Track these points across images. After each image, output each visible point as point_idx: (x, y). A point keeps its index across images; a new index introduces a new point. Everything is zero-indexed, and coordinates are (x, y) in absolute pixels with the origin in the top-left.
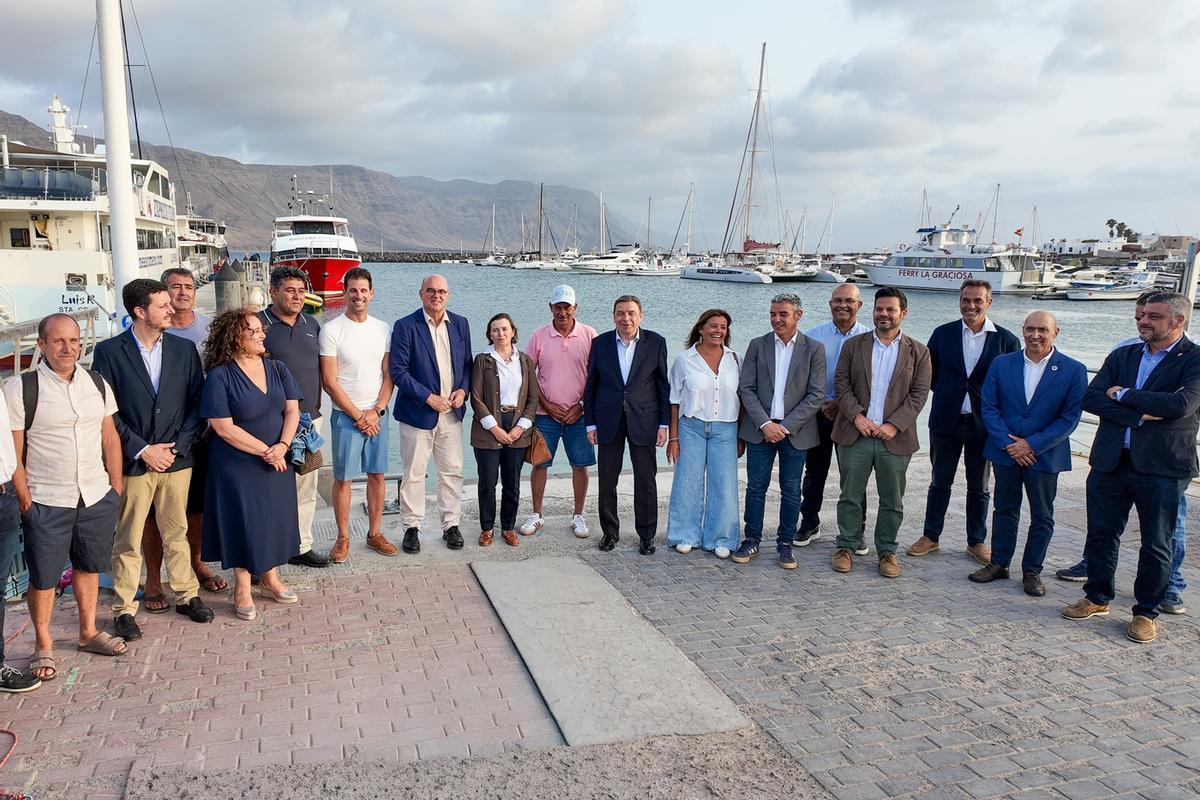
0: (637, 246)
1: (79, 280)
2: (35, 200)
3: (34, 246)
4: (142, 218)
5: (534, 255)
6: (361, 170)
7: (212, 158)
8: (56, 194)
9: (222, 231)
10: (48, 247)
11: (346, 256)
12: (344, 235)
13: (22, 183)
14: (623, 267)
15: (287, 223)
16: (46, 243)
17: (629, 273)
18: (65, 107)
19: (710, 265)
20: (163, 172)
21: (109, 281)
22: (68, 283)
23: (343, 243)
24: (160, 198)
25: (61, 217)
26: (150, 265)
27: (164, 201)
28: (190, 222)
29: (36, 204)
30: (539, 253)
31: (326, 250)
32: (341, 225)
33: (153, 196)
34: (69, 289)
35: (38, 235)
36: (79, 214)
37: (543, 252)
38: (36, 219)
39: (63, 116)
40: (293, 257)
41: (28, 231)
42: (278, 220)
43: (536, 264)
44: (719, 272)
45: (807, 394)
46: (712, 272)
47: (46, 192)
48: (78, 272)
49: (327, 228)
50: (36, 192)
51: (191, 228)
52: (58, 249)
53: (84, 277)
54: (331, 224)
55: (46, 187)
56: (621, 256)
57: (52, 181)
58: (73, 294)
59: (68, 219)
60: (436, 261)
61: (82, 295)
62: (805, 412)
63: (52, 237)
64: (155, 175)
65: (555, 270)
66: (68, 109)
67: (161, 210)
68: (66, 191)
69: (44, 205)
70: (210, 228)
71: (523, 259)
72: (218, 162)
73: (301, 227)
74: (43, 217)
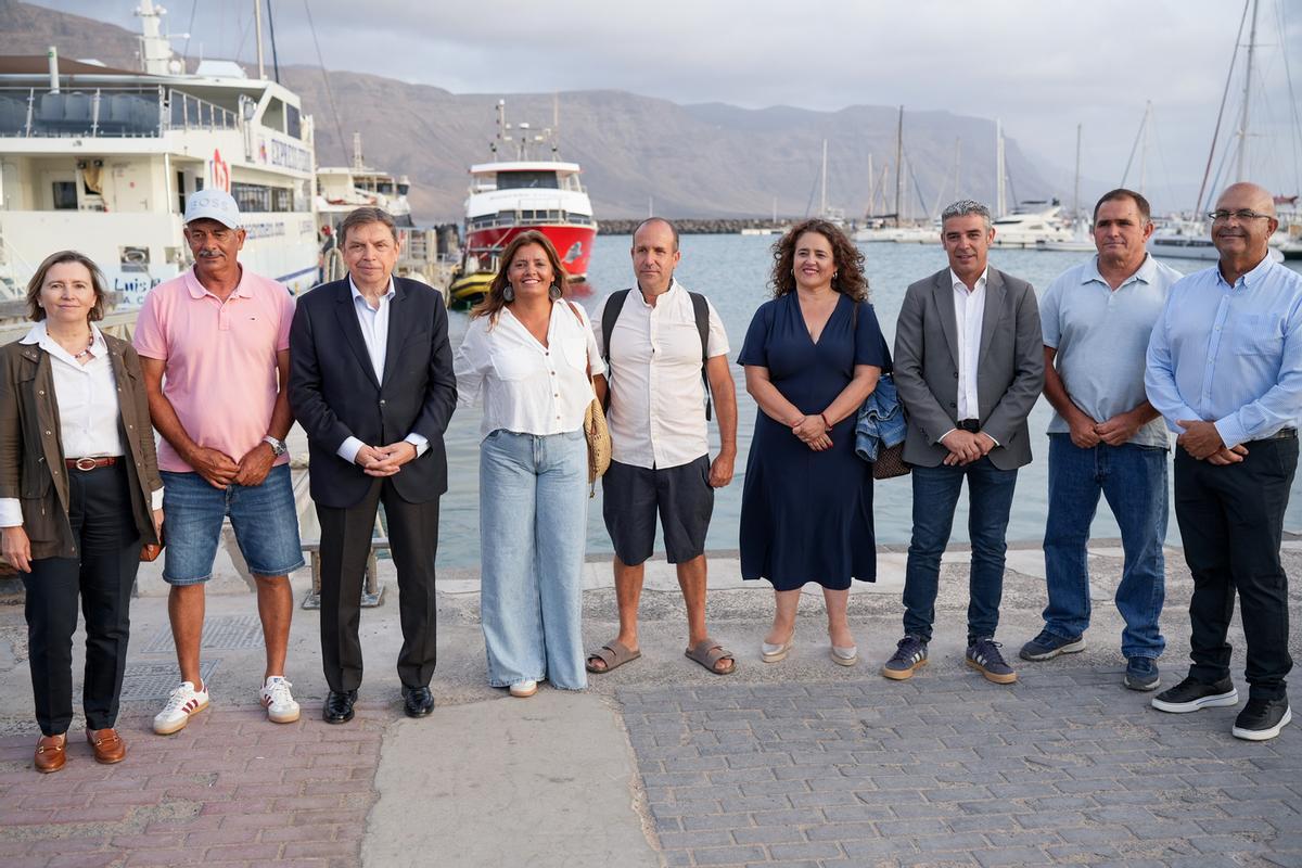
0: (1056, 203)
1: (140, 257)
2: (78, 138)
3: (83, 207)
4: (249, 165)
5: (888, 220)
6: (626, 96)
7: (409, 86)
8: (110, 128)
9: (402, 190)
10: (101, 209)
11: (571, 221)
12: (574, 189)
13: (64, 114)
14: (1031, 237)
15: (488, 174)
16: (99, 203)
17: (1041, 246)
18: (158, 7)
19: (1179, 232)
20: (289, 98)
21: (183, 258)
22: (123, 260)
23: (571, 201)
24: (284, 137)
25: (121, 162)
26: (260, 236)
27: (292, 141)
28: (355, 178)
29: (80, 143)
30: (896, 216)
31: (541, 213)
32: (569, 174)
33: (269, 133)
34: (125, 269)
35: (88, 191)
36: (144, 159)
37: (903, 214)
38: (85, 167)
39: (156, 21)
40: (491, 224)
41: (73, 185)
42: (476, 169)
43: (890, 233)
44: (1192, 244)
45: (1017, 373)
46: (1180, 244)
47: (95, 126)
48: (139, 244)
49: (547, 178)
50: (80, 127)
51: (358, 186)
52: (116, 211)
53: (147, 252)
54: (552, 173)
55: (96, 119)
56: (1029, 219)
57: (106, 109)
58: (130, 277)
59: (130, 167)
60: (733, 232)
61: (142, 278)
62: (1018, 405)
63: (107, 194)
64: (275, 104)
65: (921, 242)
66: (164, 12)
67: (284, 154)
68: (125, 124)
69: (93, 145)
70: (383, 187)
71: (870, 225)
72: (420, 93)
73: (508, 179)
74: (92, 164)
